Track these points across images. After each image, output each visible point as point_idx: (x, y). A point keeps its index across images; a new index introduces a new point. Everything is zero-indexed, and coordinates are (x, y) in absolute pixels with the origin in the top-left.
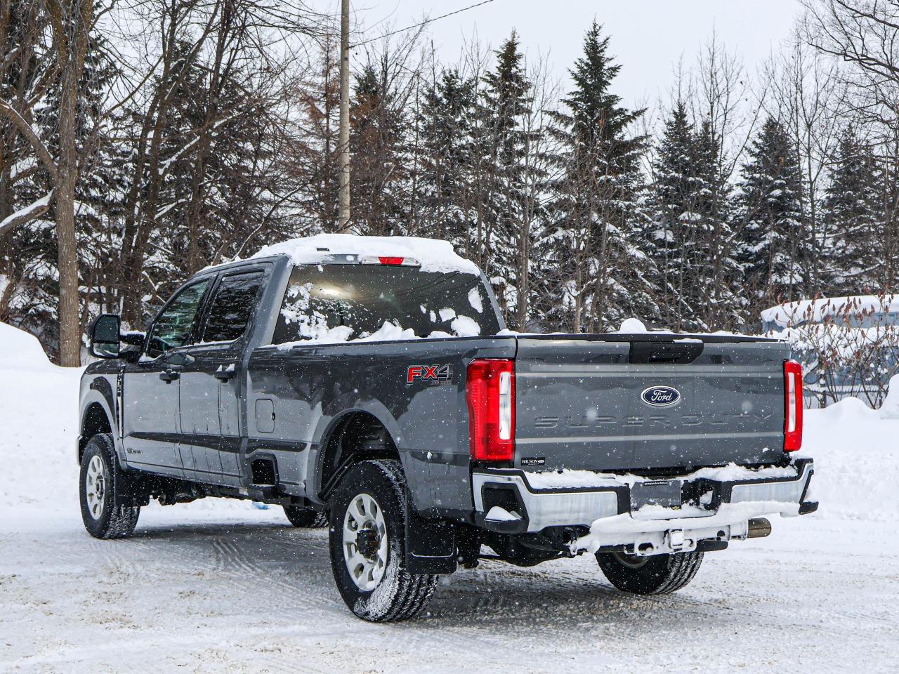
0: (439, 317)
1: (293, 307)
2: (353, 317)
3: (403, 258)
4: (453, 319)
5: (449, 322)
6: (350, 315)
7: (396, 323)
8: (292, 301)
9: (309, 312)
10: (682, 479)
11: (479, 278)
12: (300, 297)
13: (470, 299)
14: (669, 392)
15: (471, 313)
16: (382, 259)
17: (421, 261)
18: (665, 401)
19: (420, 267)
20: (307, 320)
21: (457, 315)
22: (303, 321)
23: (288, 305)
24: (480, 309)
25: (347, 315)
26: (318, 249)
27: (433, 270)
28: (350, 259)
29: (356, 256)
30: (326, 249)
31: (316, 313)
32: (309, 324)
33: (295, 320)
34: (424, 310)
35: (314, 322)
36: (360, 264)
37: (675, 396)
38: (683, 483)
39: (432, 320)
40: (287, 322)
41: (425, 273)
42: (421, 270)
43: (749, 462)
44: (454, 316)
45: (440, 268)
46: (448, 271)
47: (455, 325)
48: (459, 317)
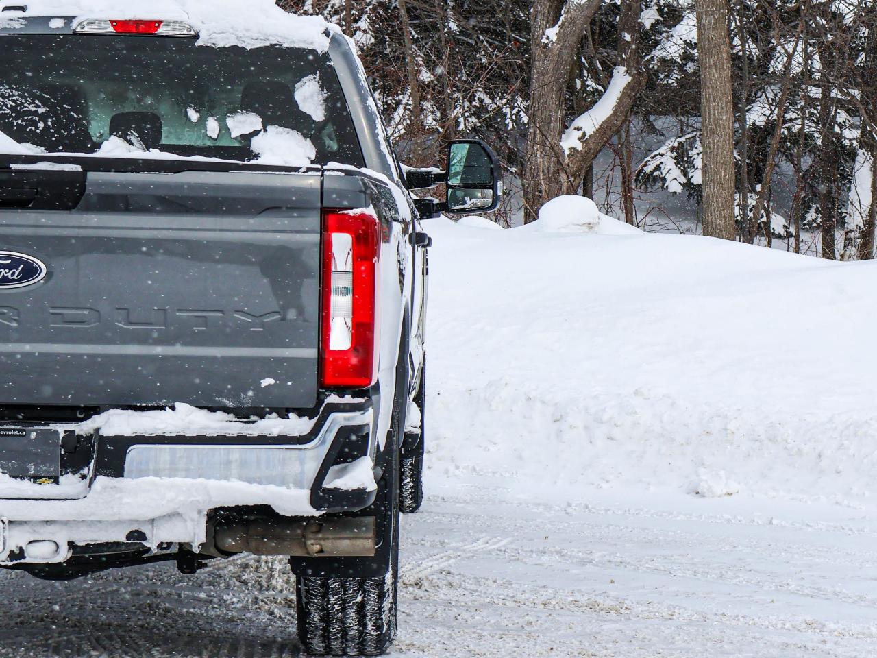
0: (224, 130)
2: (46, 129)
3: (160, 22)
4: (256, 133)
5: (247, 138)
6: (41, 125)
7: (133, 139)
10: (61, 429)
11: (326, 57)
13: (298, 96)
14: (15, 263)
15: (296, 120)
16: (117, 24)
17: (198, 26)
19: (197, 37)
21: (265, 125)
24: (318, 114)
25: (35, 124)
26: (6, 9)
28: (56, 24)
29: (69, 19)
30: (23, 9)
34: (193, 115)
36: (75, 33)
37: (31, 271)
38: (62, 435)
41: (205, 49)
42: (199, 43)
43: (230, 405)
44: (259, 127)
45: (239, 38)
46: (257, 45)
47: (256, 144)
48: (269, 128)
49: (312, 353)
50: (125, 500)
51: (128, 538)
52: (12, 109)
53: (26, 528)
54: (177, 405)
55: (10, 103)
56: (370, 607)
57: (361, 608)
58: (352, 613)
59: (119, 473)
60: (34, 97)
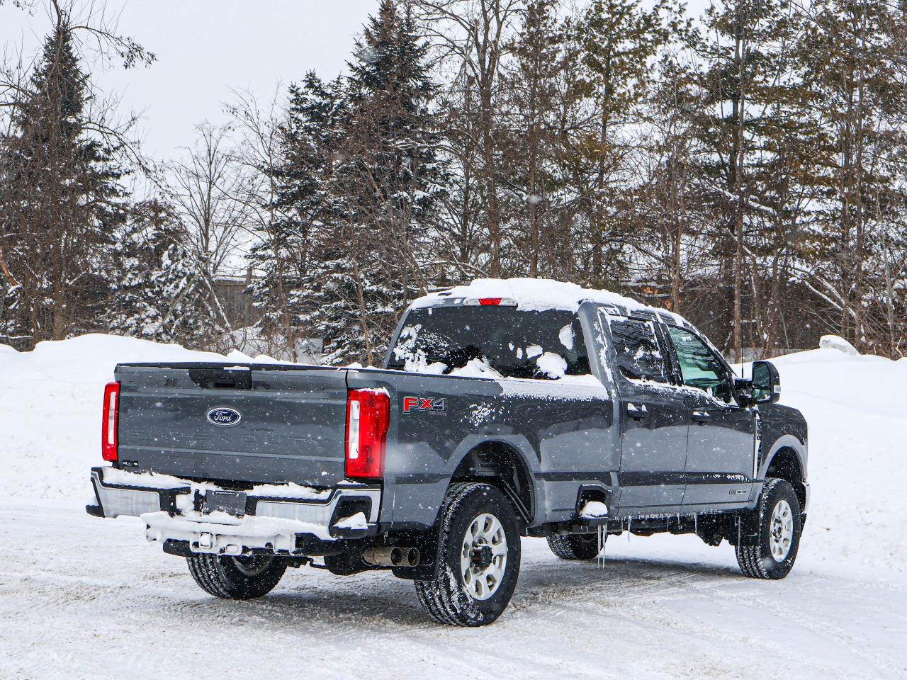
0: (525, 355)
1: (402, 346)
2: (448, 354)
3: (500, 299)
4: (539, 356)
5: (535, 359)
6: (446, 353)
7: (485, 360)
8: (403, 340)
9: (414, 351)
11: (576, 315)
12: (409, 337)
13: (561, 336)
15: (559, 349)
16: (482, 301)
17: (517, 300)
18: (225, 421)
19: (517, 306)
20: (411, 358)
21: (544, 352)
22: (408, 358)
23: (399, 344)
24: (569, 346)
25: (443, 352)
27: (529, 308)
28: (457, 302)
31: (419, 351)
32: (413, 361)
33: (402, 358)
34: (511, 347)
35: (416, 359)
36: (464, 306)
37: (235, 417)
39: (518, 356)
40: (397, 359)
41: (522, 312)
42: (518, 309)
43: (311, 484)
44: (541, 353)
45: (536, 306)
46: (544, 309)
47: (539, 362)
48: (546, 353)
49: (343, 459)
50: (256, 527)
51: (266, 546)
52: (434, 345)
53: (226, 538)
54: (290, 483)
55: (433, 342)
56: (445, 598)
57: (440, 598)
58: (437, 600)
59: (254, 514)
60: (444, 339)
